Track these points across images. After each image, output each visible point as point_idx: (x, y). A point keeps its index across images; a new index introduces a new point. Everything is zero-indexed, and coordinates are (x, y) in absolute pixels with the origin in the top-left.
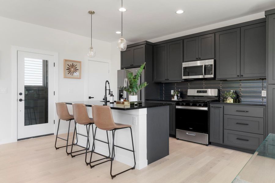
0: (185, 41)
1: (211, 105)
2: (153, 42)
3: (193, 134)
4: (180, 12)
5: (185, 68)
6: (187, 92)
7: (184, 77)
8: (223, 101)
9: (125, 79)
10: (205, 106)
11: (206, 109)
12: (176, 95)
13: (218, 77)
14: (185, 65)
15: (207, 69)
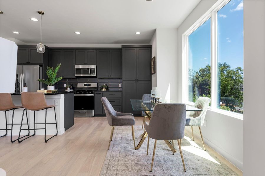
0: (77, 51)
1: (95, 92)
2: (49, 47)
3: (85, 111)
4: (78, 33)
5: (77, 69)
6: (77, 85)
7: (76, 75)
8: (101, 90)
9: (21, 74)
10: (92, 93)
11: (92, 95)
12: (69, 87)
13: (98, 76)
14: (76, 67)
15: (92, 71)
